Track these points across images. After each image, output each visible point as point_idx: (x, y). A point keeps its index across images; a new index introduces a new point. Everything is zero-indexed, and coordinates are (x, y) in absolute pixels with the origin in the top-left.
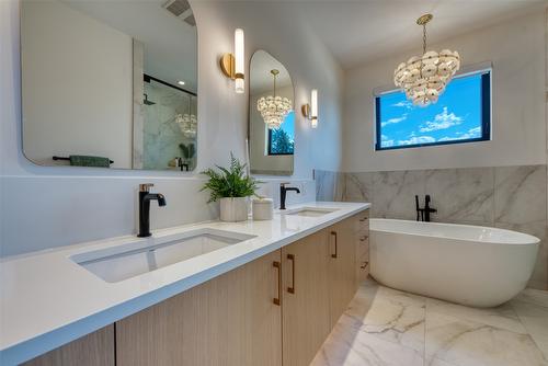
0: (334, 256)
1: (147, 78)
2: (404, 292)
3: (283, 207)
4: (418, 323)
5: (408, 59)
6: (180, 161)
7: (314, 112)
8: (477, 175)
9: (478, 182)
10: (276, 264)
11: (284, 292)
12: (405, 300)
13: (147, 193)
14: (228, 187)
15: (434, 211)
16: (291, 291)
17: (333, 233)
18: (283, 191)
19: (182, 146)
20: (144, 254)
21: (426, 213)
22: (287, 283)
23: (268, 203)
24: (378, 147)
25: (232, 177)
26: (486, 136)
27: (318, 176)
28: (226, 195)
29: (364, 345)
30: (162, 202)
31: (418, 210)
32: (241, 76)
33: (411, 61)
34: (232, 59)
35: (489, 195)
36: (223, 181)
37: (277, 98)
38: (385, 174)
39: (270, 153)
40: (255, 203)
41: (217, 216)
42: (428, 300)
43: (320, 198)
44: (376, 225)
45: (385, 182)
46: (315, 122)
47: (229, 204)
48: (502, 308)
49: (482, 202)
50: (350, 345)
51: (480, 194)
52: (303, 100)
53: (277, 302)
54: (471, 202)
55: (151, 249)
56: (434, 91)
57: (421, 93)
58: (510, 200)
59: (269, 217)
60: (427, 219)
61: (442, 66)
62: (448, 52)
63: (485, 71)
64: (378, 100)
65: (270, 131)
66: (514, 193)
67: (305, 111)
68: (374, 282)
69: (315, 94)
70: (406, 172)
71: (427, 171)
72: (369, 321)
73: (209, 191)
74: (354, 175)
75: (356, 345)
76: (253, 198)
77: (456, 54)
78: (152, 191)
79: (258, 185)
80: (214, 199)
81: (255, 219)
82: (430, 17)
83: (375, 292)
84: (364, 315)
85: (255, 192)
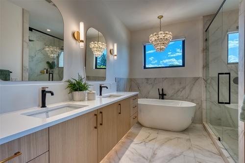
0: (120, 113)
1: (31, 29)
2: (152, 128)
3: (101, 95)
4: (154, 139)
5: (154, 33)
6: (47, 70)
7: (115, 53)
8: (180, 80)
9: (180, 83)
10: (95, 115)
11: (99, 125)
12: (151, 131)
13: (45, 91)
14: (76, 87)
15: (165, 95)
16: (101, 124)
17: (120, 104)
18: (101, 88)
19: (48, 63)
20: (45, 114)
21: (162, 96)
22: (99, 121)
23: (94, 93)
24: (145, 68)
25: (79, 83)
26: (183, 65)
27: (117, 80)
28: (76, 90)
29: (133, 148)
30: (52, 94)
31: (159, 94)
32: (82, 41)
33: (155, 34)
34: (78, 33)
35: (184, 88)
36: (74, 84)
37: (99, 43)
38: (147, 79)
39: (96, 68)
40: (88, 93)
41: (72, 99)
42: (160, 131)
43: (118, 90)
44: (141, 101)
45: (147, 83)
46: (115, 57)
47: (77, 94)
48: (185, 131)
49: (181, 91)
50: (127, 149)
51: (181, 88)
52: (111, 47)
53: (96, 128)
54: (178, 91)
55: (47, 112)
56: (163, 47)
57: (159, 47)
58: (191, 90)
59: (94, 99)
60: (163, 99)
61: (166, 37)
62: (167, 32)
63: (184, 39)
64: (145, 47)
65: (96, 58)
66: (192, 87)
67: (111, 52)
68: (141, 125)
69: (115, 45)
70: (155, 79)
71: (163, 78)
72: (136, 140)
73: (69, 89)
74: (134, 79)
75: (129, 149)
76: (87, 91)
77: (170, 33)
78: (47, 90)
79: (89, 86)
80: (71, 92)
81: (88, 100)
82: (162, 16)
83: (140, 130)
84: (134, 138)
85: (89, 89)
